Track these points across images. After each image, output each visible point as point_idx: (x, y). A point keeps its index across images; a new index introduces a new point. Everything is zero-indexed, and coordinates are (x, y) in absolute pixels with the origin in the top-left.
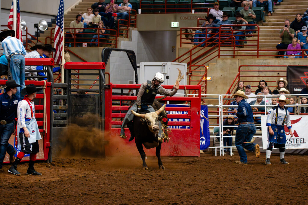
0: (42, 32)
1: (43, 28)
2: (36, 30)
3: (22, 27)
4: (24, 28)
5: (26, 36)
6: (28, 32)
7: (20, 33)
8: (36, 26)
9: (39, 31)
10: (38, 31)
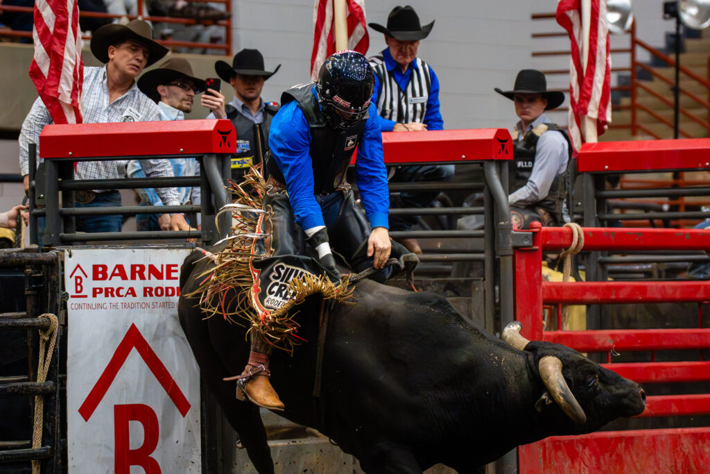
0: (694, 34)
1: (697, 17)
2: (671, 26)
3: (615, 17)
4: (622, 22)
5: (632, 51)
6: (640, 36)
7: (602, 43)
8: (672, 9)
9: (681, 31)
10: (678, 29)
